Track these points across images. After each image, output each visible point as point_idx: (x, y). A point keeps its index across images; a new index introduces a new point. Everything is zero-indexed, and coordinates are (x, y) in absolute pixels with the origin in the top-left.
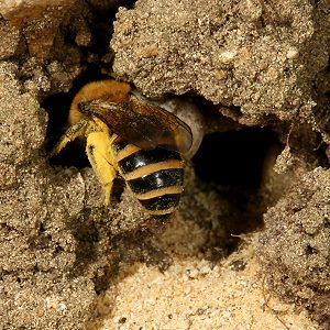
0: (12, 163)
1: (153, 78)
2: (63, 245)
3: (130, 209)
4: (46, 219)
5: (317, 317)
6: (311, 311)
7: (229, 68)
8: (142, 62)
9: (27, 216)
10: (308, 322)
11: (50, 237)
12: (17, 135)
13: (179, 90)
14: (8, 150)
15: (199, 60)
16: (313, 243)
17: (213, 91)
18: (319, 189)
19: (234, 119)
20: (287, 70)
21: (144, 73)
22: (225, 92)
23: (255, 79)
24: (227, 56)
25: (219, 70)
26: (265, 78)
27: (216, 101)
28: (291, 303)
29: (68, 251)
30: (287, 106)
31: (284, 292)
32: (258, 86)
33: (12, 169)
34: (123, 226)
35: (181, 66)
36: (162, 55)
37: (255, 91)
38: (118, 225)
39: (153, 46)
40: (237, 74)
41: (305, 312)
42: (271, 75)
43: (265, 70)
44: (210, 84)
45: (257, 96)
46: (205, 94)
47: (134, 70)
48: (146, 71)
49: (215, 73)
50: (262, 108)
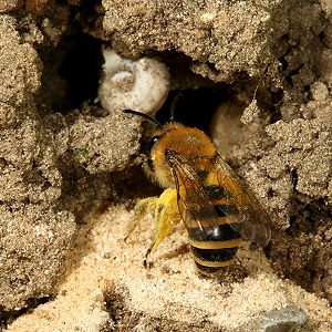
0: (13, 105)
1: (140, 35)
2: (51, 181)
3: (110, 152)
4: (39, 156)
7: (208, 29)
8: (131, 20)
9: (23, 153)
10: (263, 257)
11: (40, 172)
12: (18, 79)
13: (161, 46)
14: (10, 92)
15: (181, 20)
16: (275, 187)
17: (192, 48)
18: (281, 139)
21: (132, 30)
22: (203, 50)
23: (232, 39)
24: (207, 17)
25: (200, 30)
26: (241, 38)
27: (195, 57)
29: (55, 186)
30: (258, 64)
32: (235, 45)
33: (13, 110)
34: (102, 167)
35: (165, 25)
36: (149, 14)
37: (231, 49)
38: (97, 166)
39: (142, 6)
40: (216, 33)
42: (247, 35)
43: (242, 30)
44: (190, 42)
45: (232, 54)
46: (186, 50)
47: (124, 26)
48: (134, 28)
49: (196, 32)
50: (236, 64)
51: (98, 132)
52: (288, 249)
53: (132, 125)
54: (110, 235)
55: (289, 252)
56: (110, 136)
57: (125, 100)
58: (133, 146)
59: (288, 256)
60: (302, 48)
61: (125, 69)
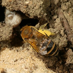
3: (4, 36)
5: (45, 62)
6: (43, 60)
7: (27, 5)
8: (8, 3)
10: (43, 63)
13: (16, 9)
15: (21, 3)
17: (23, 10)
19: (28, 17)
20: (40, 6)
21: (8, 5)
22: (26, 11)
23: (33, 8)
24: (27, 3)
25: (25, 6)
26: (35, 8)
27: (24, 12)
28: (39, 58)
30: (40, 14)
31: (37, 56)
32: (34, 10)
34: (2, 39)
35: (17, 4)
37: (33, 11)
38: (1, 39)
40: (29, 7)
41: (42, 61)
42: (37, 7)
43: (35, 6)
44: (23, 9)
45: (33, 12)
46: (22, 11)
47: (6, 5)
48: (9, 5)
49: (24, 6)
50: (34, 15)
51: (2, 31)
52: (49, 61)
53: (10, 29)
54: (5, 56)
55: (49, 62)
56: (4, 32)
57: (10, 22)
58: (10, 34)
59: (49, 63)
60: (55, 9)
61: (11, 14)
